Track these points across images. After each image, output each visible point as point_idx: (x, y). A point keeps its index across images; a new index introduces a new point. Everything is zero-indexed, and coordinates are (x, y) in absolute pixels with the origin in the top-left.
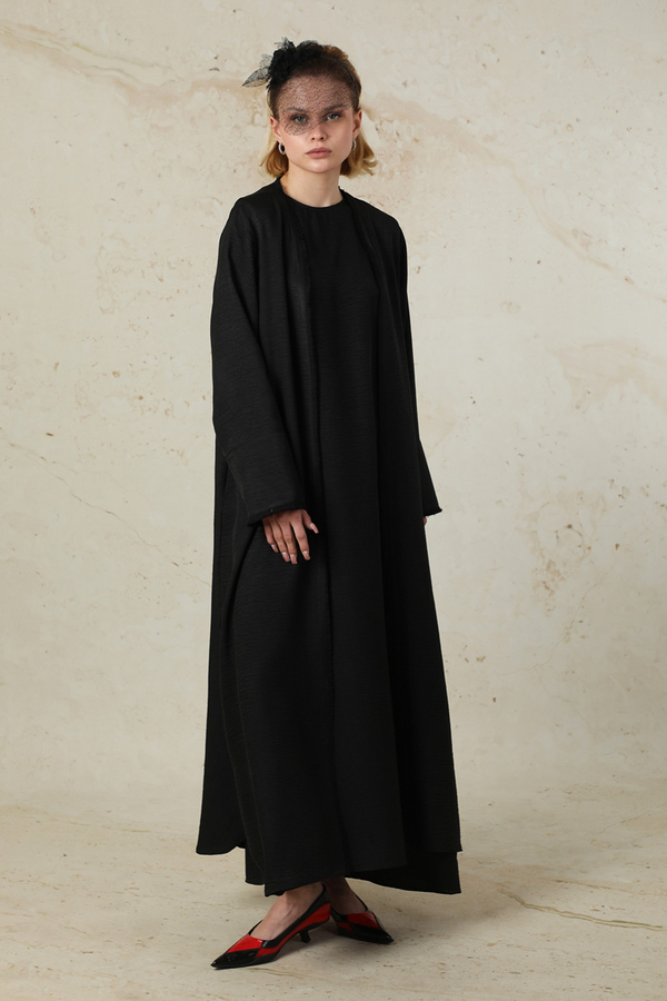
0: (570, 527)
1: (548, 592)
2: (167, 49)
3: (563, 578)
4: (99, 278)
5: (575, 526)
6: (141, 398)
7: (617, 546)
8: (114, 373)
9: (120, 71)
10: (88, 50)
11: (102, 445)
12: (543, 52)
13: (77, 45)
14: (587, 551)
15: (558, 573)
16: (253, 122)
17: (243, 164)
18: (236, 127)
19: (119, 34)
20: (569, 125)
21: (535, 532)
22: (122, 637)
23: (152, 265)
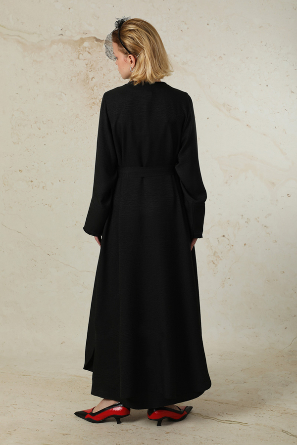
0: (224, 236)
1: (215, 265)
2: (40, 26)
3: (221, 259)
4: (12, 128)
5: (226, 236)
6: (32, 181)
7: (245, 244)
8: (20, 171)
9: (19, 36)
10: (5, 28)
11: (15, 202)
12: (208, 24)
14: (232, 247)
15: (219, 257)
16: (79, 58)
17: (75, 77)
18: (71, 60)
19: (18, 20)
20: (220, 57)
21: (208, 239)
22: (25, 287)
23: (35, 123)
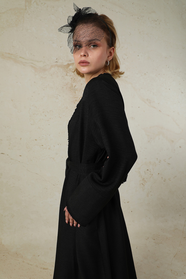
0: (148, 170)
1: (143, 186)
2: (44, 57)
4: (30, 116)
5: (149, 170)
6: (43, 145)
7: (159, 174)
8: (35, 140)
9: (32, 63)
10: (24, 59)
11: (34, 157)
12: (138, 56)
13: (21, 57)
14: (152, 175)
15: (145, 181)
16: (67, 75)
17: (65, 86)
18: (63, 76)
19: (31, 54)
20: (145, 74)
21: (140, 172)
23: (43, 112)
